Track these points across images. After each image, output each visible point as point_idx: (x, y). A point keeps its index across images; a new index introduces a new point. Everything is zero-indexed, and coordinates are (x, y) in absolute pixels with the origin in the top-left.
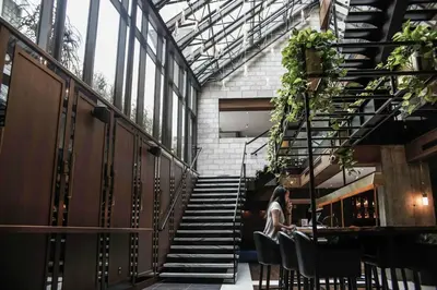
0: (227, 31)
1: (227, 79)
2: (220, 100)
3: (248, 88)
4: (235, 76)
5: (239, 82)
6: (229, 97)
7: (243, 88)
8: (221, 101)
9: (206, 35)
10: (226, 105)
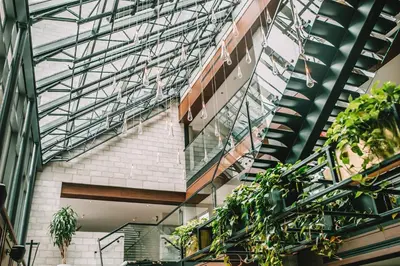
0: (102, 84)
1: (75, 160)
2: (63, 184)
3: (99, 174)
4: (85, 159)
5: (89, 166)
6: (74, 181)
7: (93, 173)
8: (65, 185)
9: (77, 82)
10: (70, 190)
